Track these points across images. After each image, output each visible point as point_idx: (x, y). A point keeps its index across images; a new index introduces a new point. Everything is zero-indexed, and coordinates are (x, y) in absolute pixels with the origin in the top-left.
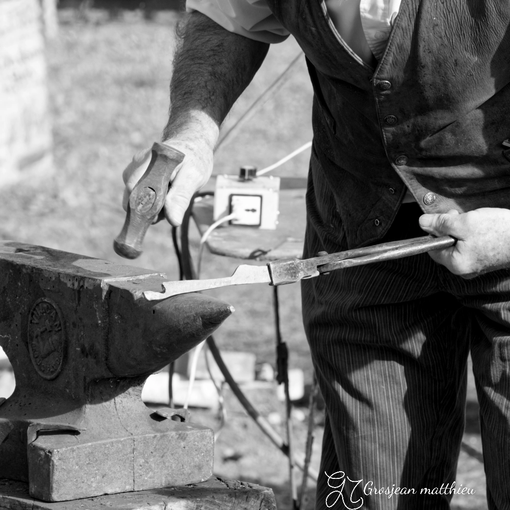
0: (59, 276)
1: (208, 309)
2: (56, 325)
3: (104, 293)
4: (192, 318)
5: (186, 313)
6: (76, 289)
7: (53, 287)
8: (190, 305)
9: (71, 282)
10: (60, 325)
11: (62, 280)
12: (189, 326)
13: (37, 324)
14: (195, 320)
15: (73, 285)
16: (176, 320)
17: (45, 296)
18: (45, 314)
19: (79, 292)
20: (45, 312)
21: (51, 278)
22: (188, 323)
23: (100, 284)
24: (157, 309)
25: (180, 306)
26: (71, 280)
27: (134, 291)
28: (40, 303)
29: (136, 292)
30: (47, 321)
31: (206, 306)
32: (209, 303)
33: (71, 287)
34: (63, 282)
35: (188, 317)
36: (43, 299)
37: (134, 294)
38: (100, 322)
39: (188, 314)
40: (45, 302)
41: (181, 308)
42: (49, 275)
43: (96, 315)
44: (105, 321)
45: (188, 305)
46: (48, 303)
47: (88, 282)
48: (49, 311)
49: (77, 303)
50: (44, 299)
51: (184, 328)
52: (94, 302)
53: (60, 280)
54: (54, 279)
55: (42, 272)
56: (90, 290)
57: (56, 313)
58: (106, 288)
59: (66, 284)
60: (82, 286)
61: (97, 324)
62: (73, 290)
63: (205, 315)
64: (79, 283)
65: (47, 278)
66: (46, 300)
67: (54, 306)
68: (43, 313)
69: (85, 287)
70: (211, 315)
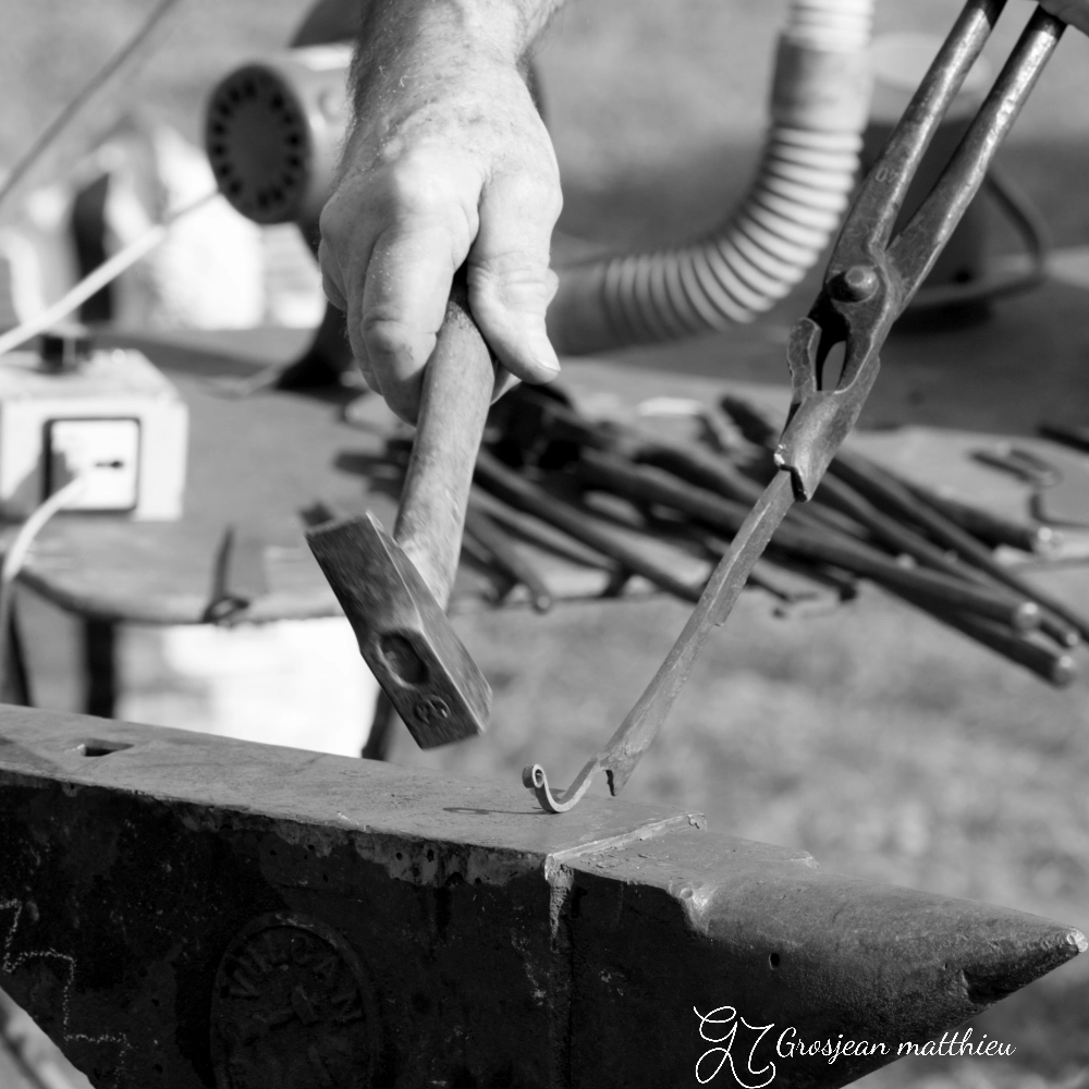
0: (352, 843)
1: (991, 946)
2: (341, 1004)
3: (557, 900)
4: (934, 977)
5: (908, 960)
6: (429, 885)
7: (325, 878)
8: (918, 931)
9: (406, 862)
10: (358, 1003)
11: (365, 854)
12: (920, 1003)
13: (249, 998)
14: (943, 984)
15: (416, 871)
16: (869, 986)
17: (286, 909)
18: (285, 967)
19: (442, 894)
20: (289, 961)
21: (311, 847)
22: (915, 995)
23: (542, 870)
24: (788, 949)
25: (881, 939)
26: (406, 856)
27: (683, 891)
28: (267, 929)
29: (690, 894)
30: (299, 989)
31: (983, 934)
32: (991, 923)
33: (408, 877)
34: (369, 862)
35: (917, 974)
36: (278, 917)
37: (687, 901)
38: (539, 994)
39: (916, 966)
40: (290, 927)
41: (886, 944)
42: (302, 839)
43: (524, 972)
44: (559, 989)
45: (910, 935)
46: (303, 931)
47: (483, 862)
48: (307, 957)
49: (433, 929)
50: (286, 917)
51: (900, 1011)
52: (513, 930)
53: (354, 856)
54: (327, 851)
55: (275, 829)
56: (495, 889)
57: (342, 964)
58: (562, 882)
59: (382, 869)
60: (458, 877)
61: (529, 1003)
62: (417, 888)
63: (982, 967)
64: (442, 866)
65: (296, 848)
66: (292, 922)
67: (332, 941)
68: (277, 965)
69: (471, 878)
70: (1003, 966)
